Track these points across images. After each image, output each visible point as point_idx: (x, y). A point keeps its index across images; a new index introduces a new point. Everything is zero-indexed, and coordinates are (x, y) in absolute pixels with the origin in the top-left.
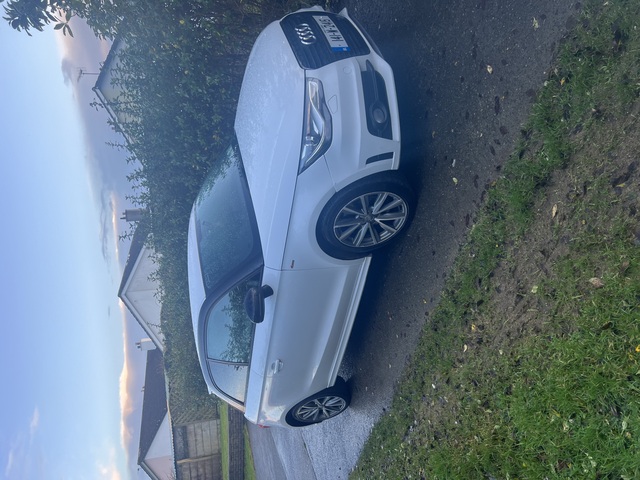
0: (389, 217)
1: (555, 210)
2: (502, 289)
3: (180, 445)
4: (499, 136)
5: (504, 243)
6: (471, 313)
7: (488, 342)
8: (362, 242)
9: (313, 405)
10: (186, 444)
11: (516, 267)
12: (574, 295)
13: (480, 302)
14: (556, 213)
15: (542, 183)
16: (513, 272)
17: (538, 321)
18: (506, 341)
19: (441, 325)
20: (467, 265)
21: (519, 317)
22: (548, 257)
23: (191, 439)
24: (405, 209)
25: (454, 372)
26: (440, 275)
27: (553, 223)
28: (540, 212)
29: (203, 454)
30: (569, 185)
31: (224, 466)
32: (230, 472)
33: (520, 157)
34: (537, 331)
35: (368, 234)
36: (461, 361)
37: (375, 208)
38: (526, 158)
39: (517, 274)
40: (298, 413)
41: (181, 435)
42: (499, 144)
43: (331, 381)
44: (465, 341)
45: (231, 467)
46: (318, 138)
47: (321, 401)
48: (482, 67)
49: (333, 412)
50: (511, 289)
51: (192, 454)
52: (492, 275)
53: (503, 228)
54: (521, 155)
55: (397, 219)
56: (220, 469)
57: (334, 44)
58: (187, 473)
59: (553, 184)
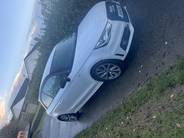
0: (114, 73)
1: (172, 96)
2: (143, 111)
3: (24, 108)
4: (161, 65)
5: (149, 98)
6: (128, 113)
7: (131, 125)
8: (103, 77)
9: (67, 116)
10: (26, 108)
11: (150, 107)
12: (168, 126)
13: (133, 112)
14: (172, 97)
15: (171, 86)
16: (149, 108)
17: (151, 127)
18: (137, 128)
19: (117, 112)
20: (134, 98)
21: (145, 123)
22: (164, 109)
23: (28, 108)
24: (120, 73)
25: (115, 128)
26: (123, 97)
27: (170, 100)
28: (167, 94)
29: (29, 113)
30: (181, 90)
31: (34, 119)
32: (35, 121)
33: (166, 74)
34: (150, 130)
35: (106, 75)
36: (119, 126)
37: (111, 69)
38: (168, 75)
39: (150, 109)
40: (62, 117)
41: (25, 105)
42: (160, 67)
43: (75, 112)
44: (123, 121)
45: (36, 120)
46: (104, 41)
47: (70, 116)
48: (164, 41)
49: (72, 120)
50: (146, 113)
51: (26, 112)
52: (141, 105)
53: (151, 93)
54: (167, 74)
55: (116, 75)
56: (32, 119)
57: (120, 15)
58: (23, 116)
59: (175, 88)
